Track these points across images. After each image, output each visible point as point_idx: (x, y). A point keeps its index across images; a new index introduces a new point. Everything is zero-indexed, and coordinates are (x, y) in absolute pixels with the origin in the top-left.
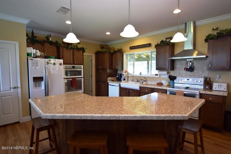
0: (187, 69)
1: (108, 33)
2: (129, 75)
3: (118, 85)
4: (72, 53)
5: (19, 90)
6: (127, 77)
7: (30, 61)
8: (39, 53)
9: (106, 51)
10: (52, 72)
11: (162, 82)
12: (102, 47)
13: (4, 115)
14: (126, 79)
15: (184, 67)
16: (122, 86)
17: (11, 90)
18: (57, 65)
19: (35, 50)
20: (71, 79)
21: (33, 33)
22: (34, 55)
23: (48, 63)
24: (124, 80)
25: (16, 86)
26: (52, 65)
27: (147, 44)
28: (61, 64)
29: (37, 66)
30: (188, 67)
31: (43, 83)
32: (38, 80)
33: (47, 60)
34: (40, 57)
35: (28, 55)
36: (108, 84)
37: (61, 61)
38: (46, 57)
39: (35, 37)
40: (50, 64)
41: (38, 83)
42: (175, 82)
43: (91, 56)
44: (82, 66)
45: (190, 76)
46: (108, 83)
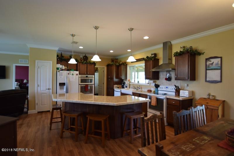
0: (166, 79)
1: (112, 51)
2: (131, 83)
3: (120, 91)
4: (86, 67)
5: (51, 90)
6: (129, 85)
7: (58, 73)
8: (64, 68)
9: (113, 64)
10: (71, 80)
11: (152, 90)
12: (113, 61)
13: (42, 105)
14: (128, 87)
15: (165, 77)
16: (122, 92)
17: (46, 90)
18: (75, 75)
19: (61, 66)
20: (85, 85)
21: (61, 54)
22: (60, 68)
23: (69, 74)
24: (126, 87)
25: (49, 88)
26: (71, 75)
27: (141, 59)
28: (77, 75)
29: (62, 76)
30: (167, 78)
31: (65, 87)
32: (62, 84)
33: (68, 72)
34: (65, 70)
35: (57, 69)
36: (114, 91)
37: (78, 72)
38: (68, 70)
39: (63, 57)
40: (70, 75)
41: (62, 87)
42: (158, 89)
43: (104, 68)
44: (94, 76)
45: (169, 84)
46: (114, 89)
